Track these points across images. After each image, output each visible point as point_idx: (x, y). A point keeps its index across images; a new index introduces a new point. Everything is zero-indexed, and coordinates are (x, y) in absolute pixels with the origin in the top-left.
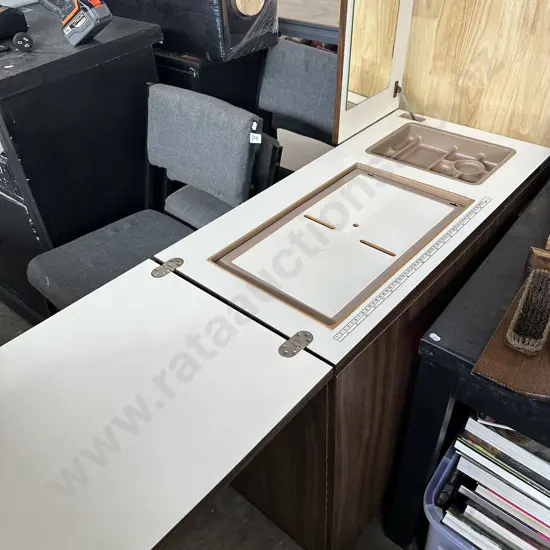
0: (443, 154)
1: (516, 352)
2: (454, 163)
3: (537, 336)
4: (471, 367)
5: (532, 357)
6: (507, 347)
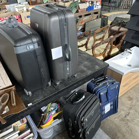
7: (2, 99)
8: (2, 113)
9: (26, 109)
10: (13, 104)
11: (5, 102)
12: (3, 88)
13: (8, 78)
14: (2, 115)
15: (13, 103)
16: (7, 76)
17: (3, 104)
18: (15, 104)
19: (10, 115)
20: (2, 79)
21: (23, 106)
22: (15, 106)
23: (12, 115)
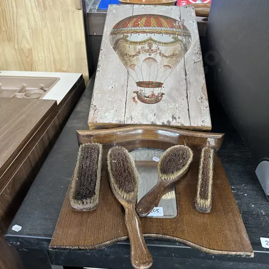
0: (16, 90)
1: (81, 213)
2: (24, 94)
3: (91, 194)
4: (49, 241)
5: (94, 211)
6: (75, 211)
7: (166, 157)
8: (148, 209)
9: (252, 256)
10: (200, 201)
11: (173, 172)
12: (179, 125)
13: (207, 103)
14: (146, 217)
15: (204, 196)
16: (205, 96)
17: (164, 177)
18: (208, 202)
19: (174, 242)
20: (185, 99)
21: (238, 231)
22: (202, 212)
23: (180, 243)
